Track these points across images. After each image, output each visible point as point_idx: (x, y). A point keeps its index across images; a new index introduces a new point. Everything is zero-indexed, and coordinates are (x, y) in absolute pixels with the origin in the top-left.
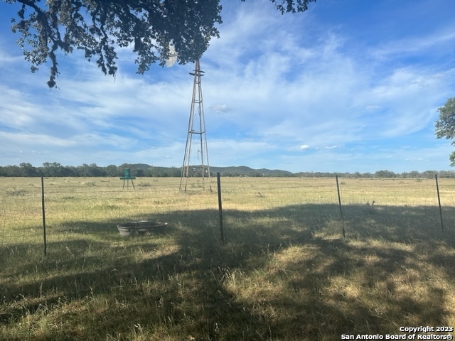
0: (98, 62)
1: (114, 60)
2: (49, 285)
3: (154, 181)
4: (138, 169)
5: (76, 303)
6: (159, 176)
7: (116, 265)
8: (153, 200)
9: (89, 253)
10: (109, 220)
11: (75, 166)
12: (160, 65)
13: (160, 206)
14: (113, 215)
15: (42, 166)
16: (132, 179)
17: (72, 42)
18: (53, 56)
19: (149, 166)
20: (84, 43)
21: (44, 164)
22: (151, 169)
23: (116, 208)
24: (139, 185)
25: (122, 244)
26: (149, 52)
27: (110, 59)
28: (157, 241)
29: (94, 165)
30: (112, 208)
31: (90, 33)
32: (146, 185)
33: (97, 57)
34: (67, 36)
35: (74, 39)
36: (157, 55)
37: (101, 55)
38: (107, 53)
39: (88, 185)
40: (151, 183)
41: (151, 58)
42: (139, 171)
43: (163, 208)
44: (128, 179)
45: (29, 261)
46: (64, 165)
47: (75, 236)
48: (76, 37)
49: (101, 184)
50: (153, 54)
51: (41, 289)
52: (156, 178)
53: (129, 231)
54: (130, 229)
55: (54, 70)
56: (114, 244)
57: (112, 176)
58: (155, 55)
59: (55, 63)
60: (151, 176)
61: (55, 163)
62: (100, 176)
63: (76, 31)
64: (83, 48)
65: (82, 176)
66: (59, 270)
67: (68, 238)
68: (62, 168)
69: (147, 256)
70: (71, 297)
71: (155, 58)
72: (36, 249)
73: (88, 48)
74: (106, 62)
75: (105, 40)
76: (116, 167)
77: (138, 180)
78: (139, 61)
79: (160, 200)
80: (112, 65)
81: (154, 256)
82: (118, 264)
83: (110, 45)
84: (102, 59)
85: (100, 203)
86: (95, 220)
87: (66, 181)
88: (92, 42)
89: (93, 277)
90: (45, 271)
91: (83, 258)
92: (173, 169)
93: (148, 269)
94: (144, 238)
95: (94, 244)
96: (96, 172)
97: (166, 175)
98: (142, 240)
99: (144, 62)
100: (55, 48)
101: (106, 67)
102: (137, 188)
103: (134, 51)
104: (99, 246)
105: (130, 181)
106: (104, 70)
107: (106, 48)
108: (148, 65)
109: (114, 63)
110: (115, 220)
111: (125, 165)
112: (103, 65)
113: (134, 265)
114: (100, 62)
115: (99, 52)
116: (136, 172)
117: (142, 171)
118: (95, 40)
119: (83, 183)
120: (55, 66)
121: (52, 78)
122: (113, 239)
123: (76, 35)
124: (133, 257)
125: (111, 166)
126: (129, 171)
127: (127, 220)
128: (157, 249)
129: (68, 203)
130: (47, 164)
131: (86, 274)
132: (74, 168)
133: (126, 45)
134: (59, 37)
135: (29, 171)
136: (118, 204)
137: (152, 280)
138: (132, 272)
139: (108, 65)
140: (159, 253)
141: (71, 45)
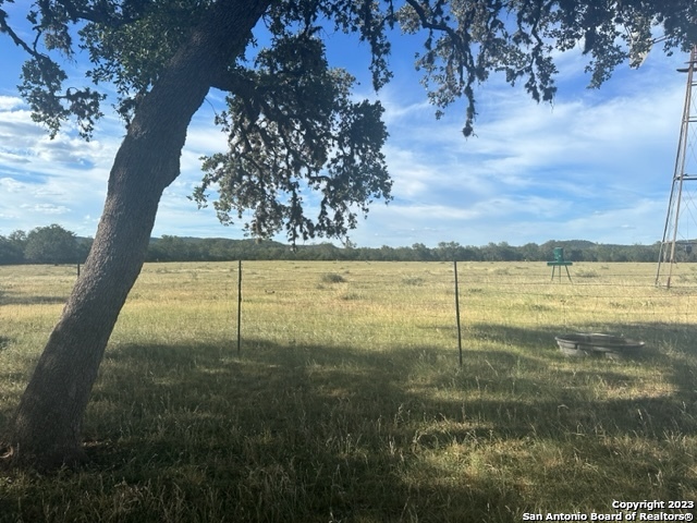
0: (527, 85)
1: (552, 76)
2: (473, 410)
3: (603, 268)
4: (574, 248)
5: (514, 444)
6: (610, 260)
7: (564, 398)
8: (607, 300)
9: (518, 374)
10: (538, 328)
11: (479, 246)
12: (633, 65)
13: (619, 311)
14: (544, 320)
15: (437, 247)
16: (566, 264)
17: (489, 65)
18: (469, 92)
19: (592, 244)
20: (505, 62)
21: (440, 245)
22: (596, 248)
23: (547, 309)
24: (578, 275)
25: (567, 367)
26: (610, 48)
27: (545, 77)
28: (628, 371)
29: (505, 244)
30: (540, 308)
31: (514, 44)
32: (589, 276)
33: (526, 78)
34: (481, 58)
35: (491, 59)
36: (626, 48)
37: (532, 74)
38: (540, 69)
39: (498, 273)
40: (598, 272)
41: (614, 57)
42: (573, 252)
43: (629, 316)
44: (560, 264)
45: (442, 371)
46: (464, 246)
47: (494, 345)
48: (493, 56)
49: (517, 271)
50: (617, 49)
51: (463, 411)
52: (605, 264)
53: (576, 348)
54: (576, 345)
55: (471, 111)
56: (553, 365)
57: (532, 260)
58: (621, 50)
59: (472, 101)
60: (595, 260)
61: (452, 243)
62: (513, 260)
63: (493, 46)
64: (502, 69)
65: (489, 260)
66: (482, 389)
67: (484, 347)
68: (461, 248)
69: (614, 393)
70: (504, 433)
71: (623, 55)
72: (448, 356)
73: (510, 67)
74: (538, 82)
75: (537, 50)
76: (537, 246)
77: (576, 267)
78: (593, 67)
79: (621, 302)
80: (548, 87)
81: (626, 396)
82: (566, 397)
83: (545, 55)
84: (532, 80)
85: (521, 301)
86: (518, 326)
87: (468, 267)
88: (516, 55)
89: (531, 411)
90: (465, 388)
91: (511, 379)
92: (638, 248)
93: (620, 415)
94: (602, 362)
95: (524, 360)
96: (507, 254)
97: (623, 259)
98: (601, 365)
99: (600, 67)
100: (471, 80)
101: (539, 90)
102: (574, 280)
103: (585, 53)
104: (532, 366)
105: (563, 267)
106: (536, 96)
107: (540, 61)
108: (608, 70)
109: (552, 82)
110: (547, 328)
111: (552, 244)
112: (534, 89)
113: (595, 406)
114: (530, 87)
115: (530, 69)
116: (570, 254)
117: (580, 252)
118: (519, 52)
119: (491, 270)
120: (472, 105)
121: (468, 123)
122: (551, 357)
123: (494, 53)
124: (591, 391)
125: (529, 245)
126: (561, 251)
127: (567, 329)
128: (630, 384)
129: (476, 298)
130: (443, 244)
131: (521, 404)
132: (477, 249)
133: (571, 46)
134: (472, 62)
135: (423, 254)
136: (549, 304)
137: (632, 436)
138: (593, 415)
139: (541, 87)
140: (635, 393)
141: (486, 69)
